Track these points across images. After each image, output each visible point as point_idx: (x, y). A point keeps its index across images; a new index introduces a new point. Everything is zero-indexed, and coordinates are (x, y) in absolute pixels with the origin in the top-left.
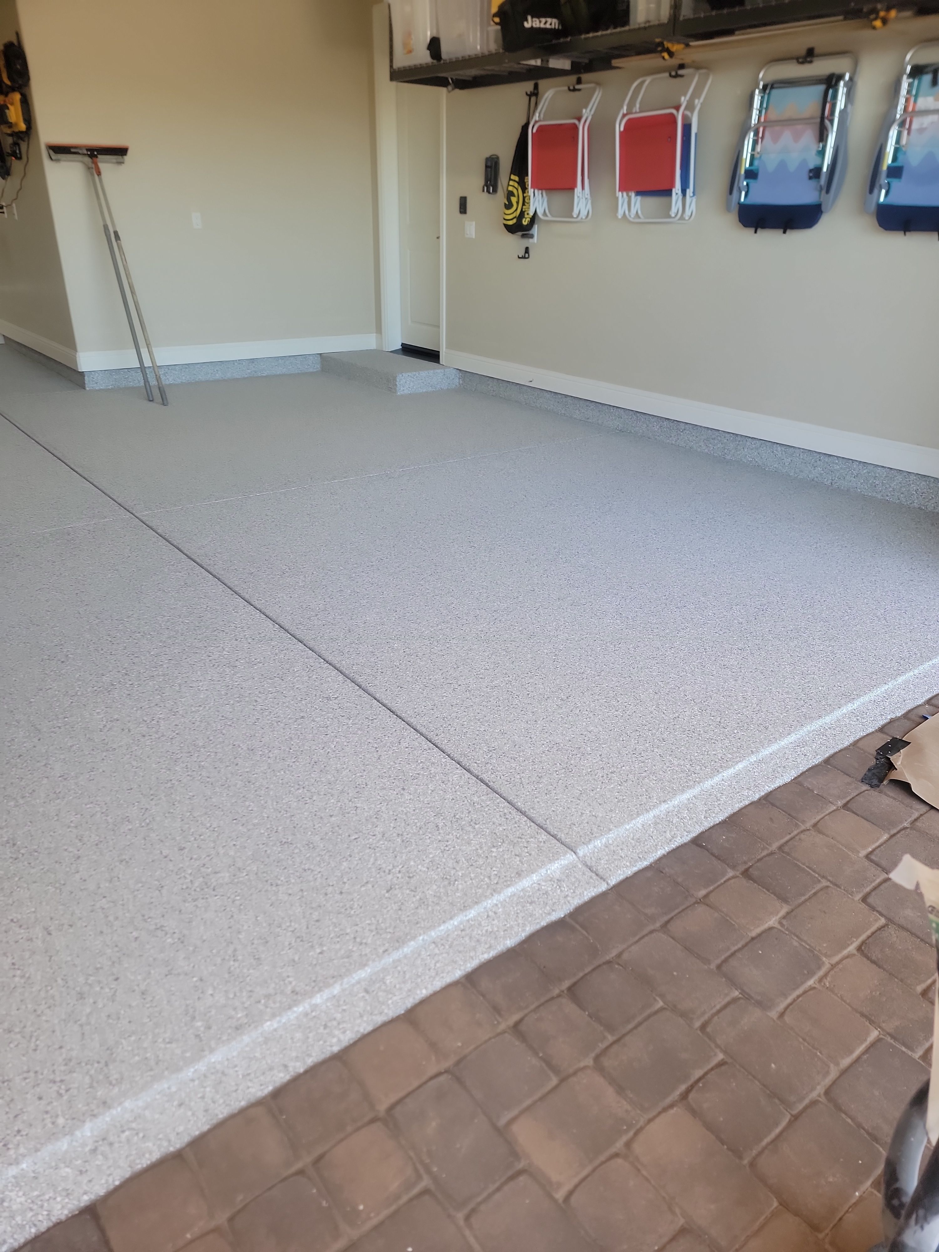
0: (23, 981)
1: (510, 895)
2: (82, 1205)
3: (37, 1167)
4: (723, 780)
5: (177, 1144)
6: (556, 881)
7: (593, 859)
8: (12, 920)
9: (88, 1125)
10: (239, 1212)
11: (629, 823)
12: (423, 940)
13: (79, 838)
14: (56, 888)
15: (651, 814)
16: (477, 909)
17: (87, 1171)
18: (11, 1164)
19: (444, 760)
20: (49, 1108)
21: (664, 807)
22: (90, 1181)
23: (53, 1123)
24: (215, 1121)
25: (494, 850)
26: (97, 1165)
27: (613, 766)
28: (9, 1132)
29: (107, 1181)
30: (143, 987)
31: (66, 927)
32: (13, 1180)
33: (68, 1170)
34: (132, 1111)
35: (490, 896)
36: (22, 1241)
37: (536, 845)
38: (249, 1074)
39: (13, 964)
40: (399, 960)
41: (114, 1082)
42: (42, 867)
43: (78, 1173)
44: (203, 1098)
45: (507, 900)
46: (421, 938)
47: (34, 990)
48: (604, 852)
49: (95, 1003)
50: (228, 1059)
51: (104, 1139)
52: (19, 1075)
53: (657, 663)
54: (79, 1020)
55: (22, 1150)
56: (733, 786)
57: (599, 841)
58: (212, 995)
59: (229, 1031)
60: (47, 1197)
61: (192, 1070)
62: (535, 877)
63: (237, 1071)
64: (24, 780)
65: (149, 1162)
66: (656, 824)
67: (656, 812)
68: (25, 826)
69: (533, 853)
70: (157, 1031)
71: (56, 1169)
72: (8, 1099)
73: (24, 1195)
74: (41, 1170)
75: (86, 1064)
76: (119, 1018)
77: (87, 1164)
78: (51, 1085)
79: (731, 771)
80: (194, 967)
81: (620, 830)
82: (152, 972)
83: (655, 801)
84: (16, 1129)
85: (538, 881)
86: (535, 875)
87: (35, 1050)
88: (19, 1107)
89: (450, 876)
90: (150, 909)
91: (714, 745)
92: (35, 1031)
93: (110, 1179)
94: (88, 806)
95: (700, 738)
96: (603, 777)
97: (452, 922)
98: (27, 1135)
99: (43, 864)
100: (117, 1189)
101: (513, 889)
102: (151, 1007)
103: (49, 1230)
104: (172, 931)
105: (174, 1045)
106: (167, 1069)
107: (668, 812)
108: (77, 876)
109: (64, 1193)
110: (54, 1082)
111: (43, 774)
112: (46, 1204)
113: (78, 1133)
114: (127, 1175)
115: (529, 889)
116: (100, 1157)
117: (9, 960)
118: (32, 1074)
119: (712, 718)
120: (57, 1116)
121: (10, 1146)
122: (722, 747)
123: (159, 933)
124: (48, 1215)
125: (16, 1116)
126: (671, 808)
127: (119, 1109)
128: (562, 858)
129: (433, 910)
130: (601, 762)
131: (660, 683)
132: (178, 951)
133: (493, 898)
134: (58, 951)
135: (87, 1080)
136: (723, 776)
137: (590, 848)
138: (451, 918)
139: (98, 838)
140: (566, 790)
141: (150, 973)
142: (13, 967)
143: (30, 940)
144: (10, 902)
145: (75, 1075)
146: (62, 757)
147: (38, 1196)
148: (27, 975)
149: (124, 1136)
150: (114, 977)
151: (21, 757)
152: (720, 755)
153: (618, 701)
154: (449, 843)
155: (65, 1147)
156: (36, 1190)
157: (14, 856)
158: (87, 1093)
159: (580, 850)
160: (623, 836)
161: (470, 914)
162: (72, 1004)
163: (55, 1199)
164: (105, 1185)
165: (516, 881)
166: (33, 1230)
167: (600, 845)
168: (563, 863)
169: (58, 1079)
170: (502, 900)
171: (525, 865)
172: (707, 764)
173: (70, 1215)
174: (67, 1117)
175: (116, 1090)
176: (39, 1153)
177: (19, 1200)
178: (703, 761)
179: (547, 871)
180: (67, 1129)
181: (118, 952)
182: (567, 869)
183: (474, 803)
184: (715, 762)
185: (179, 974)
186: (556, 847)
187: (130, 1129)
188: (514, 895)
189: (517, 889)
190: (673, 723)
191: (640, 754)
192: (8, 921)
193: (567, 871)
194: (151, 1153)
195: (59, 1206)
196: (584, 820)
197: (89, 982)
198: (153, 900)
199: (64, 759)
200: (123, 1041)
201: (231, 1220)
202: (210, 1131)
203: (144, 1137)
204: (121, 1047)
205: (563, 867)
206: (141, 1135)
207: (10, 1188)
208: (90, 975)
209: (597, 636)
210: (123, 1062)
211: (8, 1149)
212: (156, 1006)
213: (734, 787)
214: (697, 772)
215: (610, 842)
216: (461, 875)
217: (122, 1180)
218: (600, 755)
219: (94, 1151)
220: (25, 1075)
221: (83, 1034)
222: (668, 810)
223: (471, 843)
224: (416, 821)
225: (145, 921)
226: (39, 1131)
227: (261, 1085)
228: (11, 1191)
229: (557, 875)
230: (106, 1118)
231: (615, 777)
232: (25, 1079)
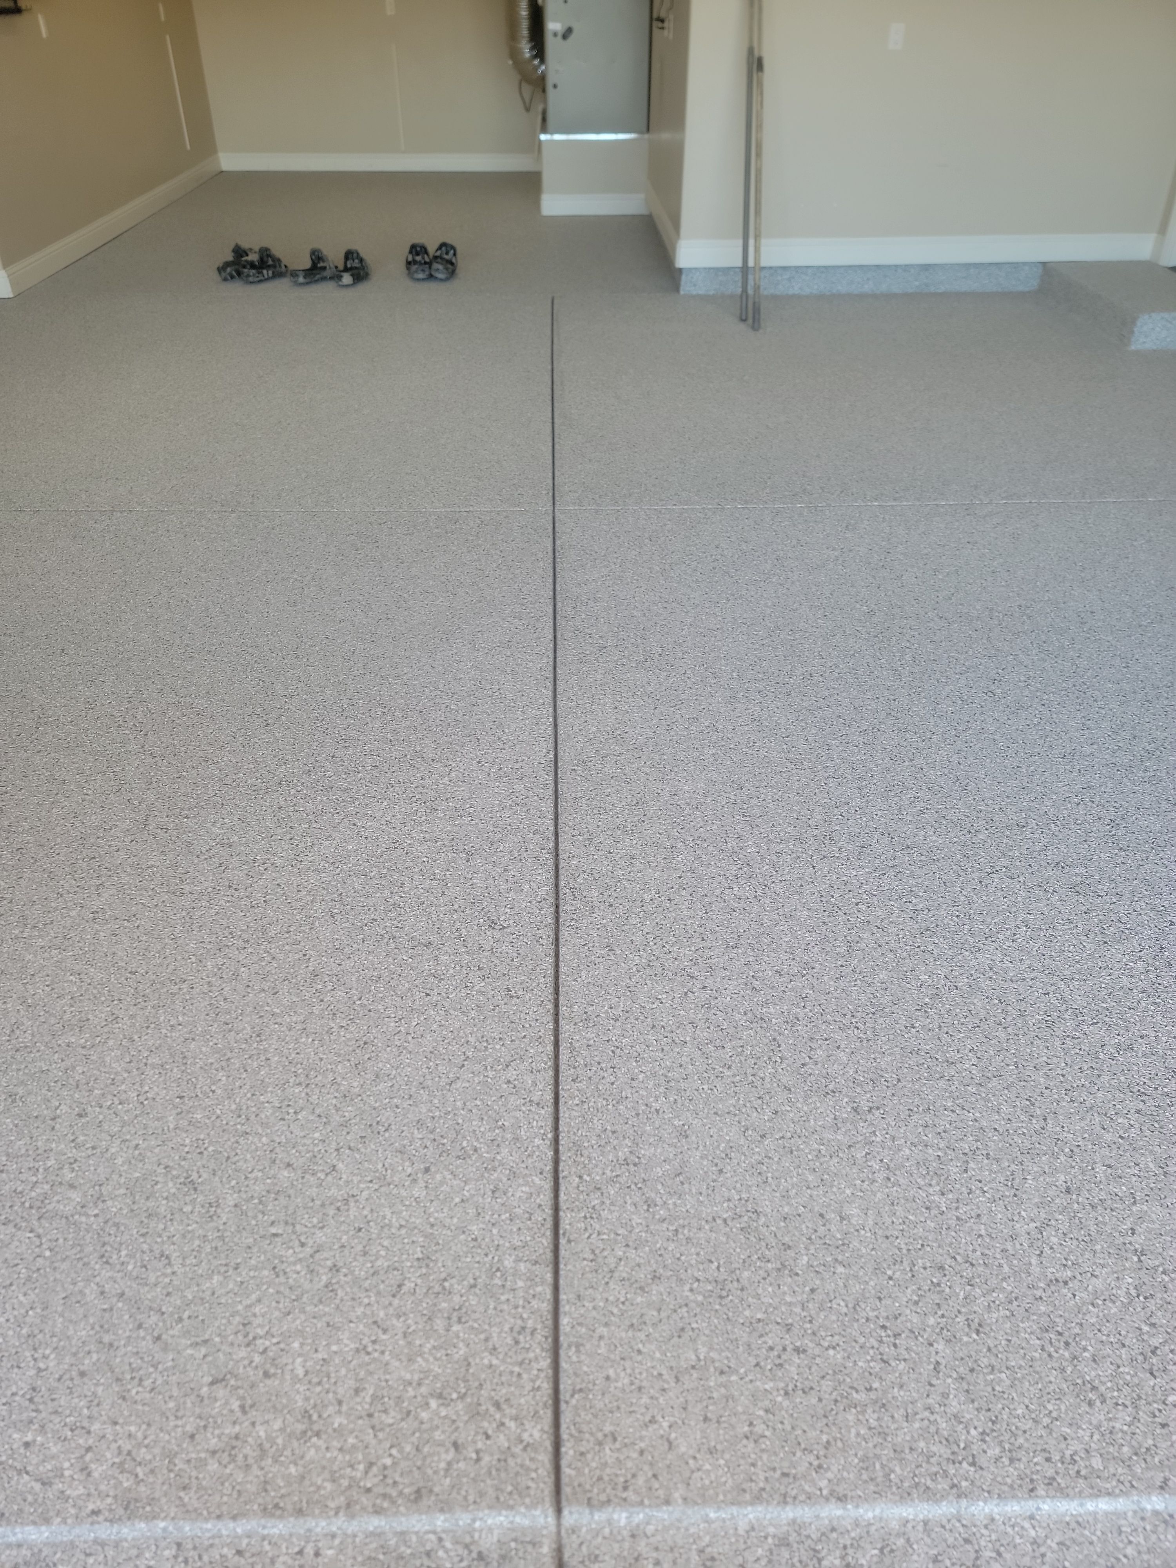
1: (371, 1529)
4: (1032, 1517)
6: (474, 1555)
7: (584, 1548)
11: (719, 1508)
12: (164, 1530)
15: (789, 1513)
16: (290, 1525)
19: (537, 1141)
21: (832, 1511)
25: (433, 1404)
27: (814, 1334)
35: (332, 1513)
37: (506, 1445)
40: (103, 1544)
45: (361, 1536)
46: (162, 1524)
48: (616, 1546)
53: (1138, 1112)
56: (1043, 1550)
57: (624, 1515)
62: (440, 1521)
66: (783, 1542)
67: (803, 1513)
69: (486, 1459)
79: (1068, 1507)
81: (690, 1512)
83: (823, 1483)
85: (444, 1531)
86: (442, 1518)
89: (320, 1416)
91: (1085, 1407)
95: (1069, 1369)
96: (771, 1349)
97: (231, 1525)
101: (383, 1523)
107: (833, 1530)
115: (414, 1538)
119: (1146, 1328)
122: (1098, 1427)
126: (847, 1524)
128: (523, 1510)
129: (231, 1475)
130: (798, 1310)
131: (1099, 1168)
133: (334, 1520)
136: (1038, 1509)
137: (596, 1517)
138: (234, 1518)
140: (676, 1339)
152: (1075, 1446)
153: (966, 1171)
154: (384, 1337)
159: (571, 1513)
160: (687, 1529)
161: (273, 1527)
165: (402, 1509)
167: (623, 1522)
168: (518, 1519)
170: (349, 1532)
171: (448, 1480)
172: (1021, 1454)
178: (1021, 1440)
179: (474, 1520)
182: (515, 1540)
183: (498, 1270)
184: (1048, 1460)
186: (534, 1475)
188: (379, 1535)
189: (391, 1527)
190: (1039, 1293)
191: (897, 1335)
193: (513, 1545)
196: (642, 1438)
205: (513, 1530)
209: (1062, 985)
213: (1043, 1555)
214: (982, 1461)
215: (650, 1529)
216: (336, 1425)
218: (813, 1291)
222: (835, 1523)
223: (415, 1361)
224: (383, 1253)
229: (488, 1543)
231: (794, 1365)
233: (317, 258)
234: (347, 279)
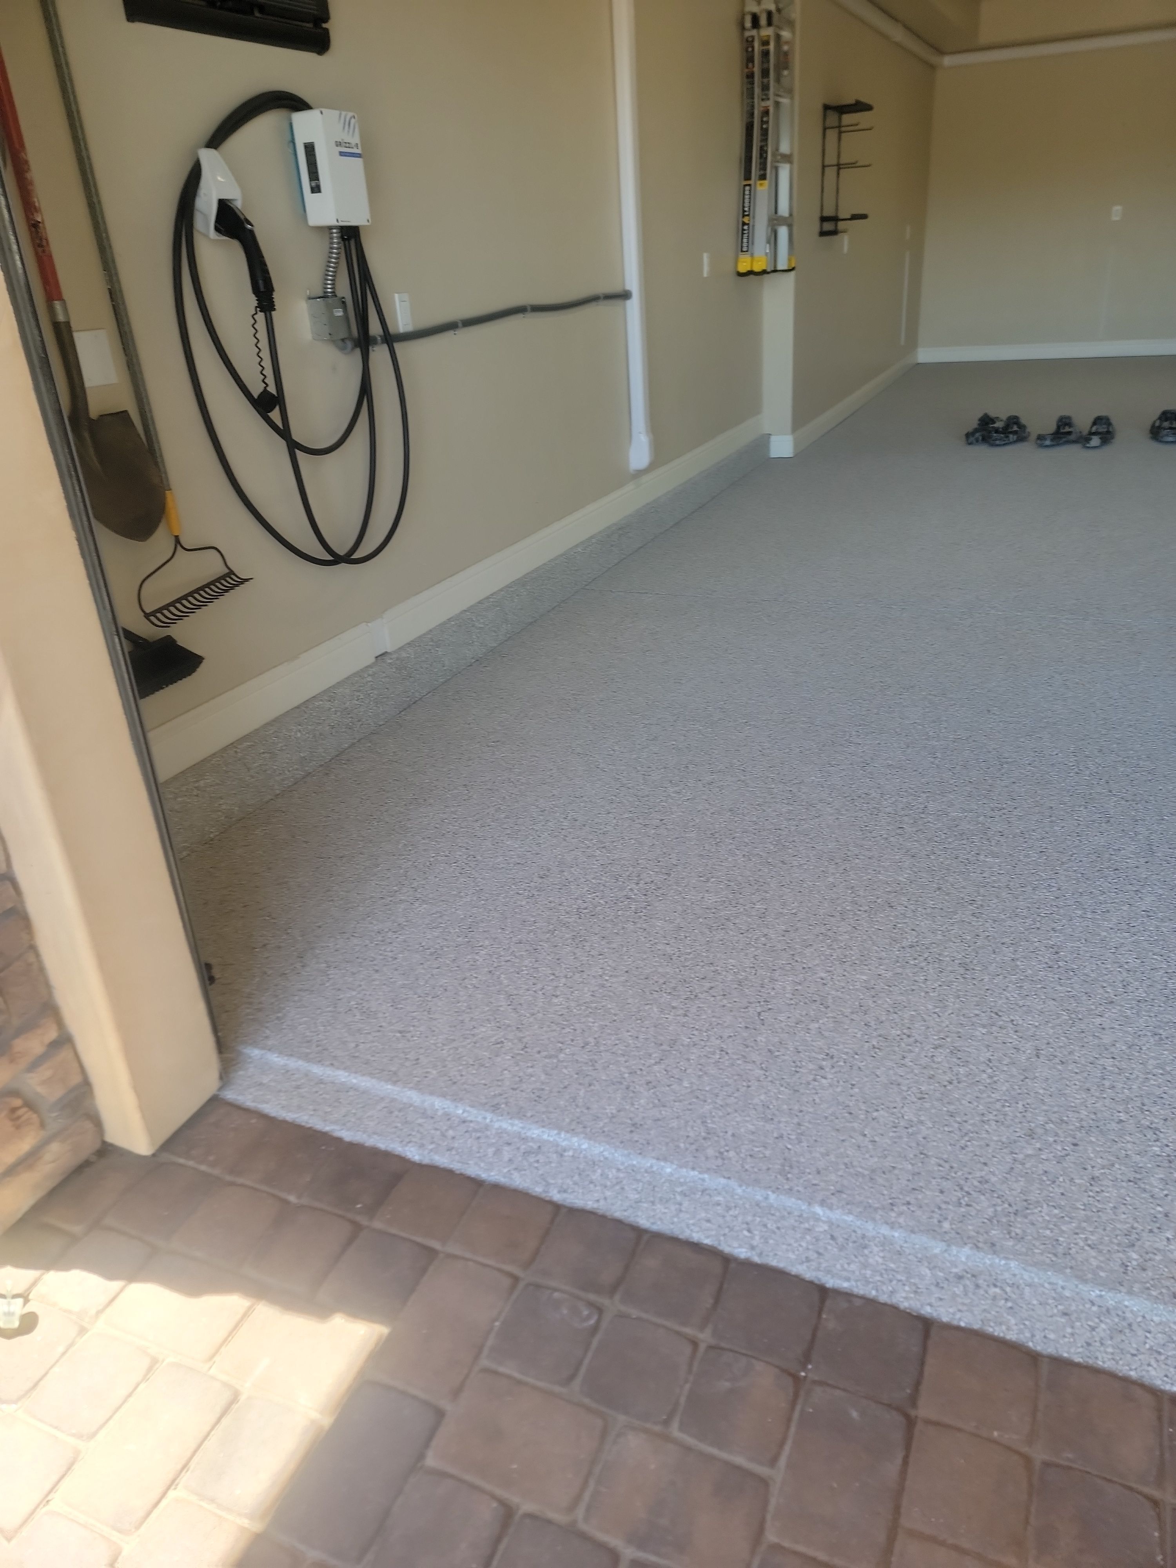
0: (988, 1081)
2: (923, 1312)
3: (905, 1245)
5: (1037, 1345)
8: (1012, 1021)
9: (967, 1250)
10: (1058, 1466)
13: (1125, 983)
14: (1071, 1019)
17: (942, 1288)
18: (887, 1223)
20: (944, 1206)
22: (941, 1299)
23: (939, 1222)
24: (1091, 1362)
26: (954, 1293)
28: (901, 1197)
29: (954, 1314)
30: (1097, 1173)
31: (1057, 1060)
32: (882, 1239)
33: (928, 1271)
34: (1014, 1275)
36: (861, 1292)
38: (1159, 1353)
39: (990, 1060)
41: (1013, 1234)
42: (1069, 989)
43: (935, 1283)
44: (1093, 1329)
47: (993, 1095)
49: (1040, 1149)
50: (1144, 1317)
51: (973, 1276)
52: (936, 1158)
54: (1016, 1154)
55: (901, 1220)
58: (1168, 1239)
59: (1164, 1291)
60: (899, 1277)
61: (1098, 1292)
63: (1146, 1337)
64: (1104, 896)
65: (1002, 1335)
68: (1078, 941)
70: (1084, 1225)
71: (919, 1262)
72: (917, 1170)
73: (883, 1257)
74: (908, 1251)
75: (998, 1197)
76: (1054, 1182)
77: (947, 1282)
78: (957, 1188)
80: (1166, 1195)
82: (1117, 1166)
84: (908, 1199)
87: (963, 1148)
88: (921, 1184)
90: (1155, 1102)
92: (972, 1133)
93: (958, 1315)
94: (1155, 957)
98: (913, 1211)
99: (1072, 988)
100: (958, 1328)
102: (1094, 1197)
103: (885, 1304)
104: (1165, 1142)
105: (1093, 1253)
106: (1071, 1268)
108: (1098, 1020)
109: (914, 1288)
110: (962, 1189)
111: (1127, 899)
112: (894, 1282)
113: (954, 1250)
114: (976, 1326)
116: (961, 1288)
117: (988, 1055)
118: (947, 1166)
120: (946, 1219)
121: (895, 1209)
123: (1150, 1134)
124: (892, 1292)
125: (914, 1189)
127: (1003, 1262)
132: (1159, 1166)
134: (1035, 1078)
135: (990, 1211)
139: (1144, 995)
141: (1113, 1165)
142: (988, 1062)
143: (1017, 1049)
144: (1021, 1003)
145: (982, 1198)
146: (1160, 891)
147: (893, 1270)
148: (995, 1079)
149: (993, 1290)
150: (1075, 1141)
151: (1116, 872)
155: (937, 1251)
156: (894, 1263)
157: (1051, 963)
158: (984, 1223)
162: (1018, 1134)
163: (904, 1285)
164: (951, 1316)
166: (874, 1293)
169: (966, 1189)
173: (908, 1311)
174: (954, 1226)
175: (1010, 1243)
176: (913, 1236)
177: (877, 1258)
180: (947, 1237)
181: (1093, 1120)
185: (1145, 1190)
187: (1002, 1289)
192: (1008, 1020)
194: (1008, 1329)
195: (904, 1295)
197: (1048, 1127)
198: (1164, 1095)
199: (1161, 895)
200: (1045, 1206)
201: (1047, 1465)
202: (1078, 1365)
203: (1011, 1308)
204: (1039, 1209)
206: (1009, 1304)
207: (876, 1242)
208: (1052, 1122)
210: (1033, 1224)
211: (892, 1210)
212: (1098, 1201)
217: (968, 1326)
219: (960, 1278)
220: (942, 1162)
221: (1012, 1168)
225: (1142, 1111)
226: (924, 1217)
227: (1166, 1376)
228: (876, 1245)
230: (986, 1260)
232: (940, 1165)
233: (1064, 422)
234: (1095, 441)
